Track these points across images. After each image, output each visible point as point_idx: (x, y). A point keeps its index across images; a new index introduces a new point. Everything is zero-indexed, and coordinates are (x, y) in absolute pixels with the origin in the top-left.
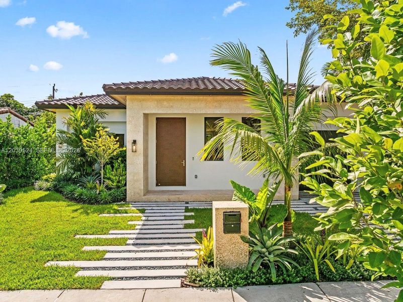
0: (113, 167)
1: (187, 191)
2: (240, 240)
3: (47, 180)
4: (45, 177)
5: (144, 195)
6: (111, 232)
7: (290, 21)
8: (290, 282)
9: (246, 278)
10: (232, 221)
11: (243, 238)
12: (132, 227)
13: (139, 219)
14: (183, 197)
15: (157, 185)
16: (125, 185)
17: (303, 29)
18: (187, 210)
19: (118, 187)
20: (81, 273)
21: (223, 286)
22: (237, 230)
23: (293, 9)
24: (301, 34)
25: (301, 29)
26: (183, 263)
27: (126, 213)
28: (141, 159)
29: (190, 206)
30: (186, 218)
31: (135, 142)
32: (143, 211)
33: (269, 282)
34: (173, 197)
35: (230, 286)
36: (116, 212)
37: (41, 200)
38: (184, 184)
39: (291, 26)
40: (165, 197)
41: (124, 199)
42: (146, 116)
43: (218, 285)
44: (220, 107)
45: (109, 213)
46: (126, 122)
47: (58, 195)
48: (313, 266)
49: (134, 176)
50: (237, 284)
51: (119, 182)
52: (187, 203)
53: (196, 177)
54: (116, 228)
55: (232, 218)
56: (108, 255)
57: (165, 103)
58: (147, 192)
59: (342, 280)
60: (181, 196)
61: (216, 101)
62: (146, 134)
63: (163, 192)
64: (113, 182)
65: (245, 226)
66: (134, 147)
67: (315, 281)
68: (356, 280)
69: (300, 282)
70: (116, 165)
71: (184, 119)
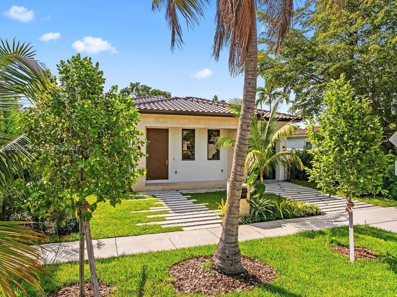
2: (247, 202)
5: (145, 187)
6: (151, 208)
8: (271, 220)
9: (252, 220)
12: (162, 205)
13: (158, 201)
14: (173, 187)
15: (147, 179)
18: (183, 194)
20: (162, 226)
22: (245, 197)
27: (144, 198)
29: (182, 192)
32: (154, 196)
33: (262, 221)
35: (246, 224)
38: (167, 178)
48: (280, 212)
50: (248, 222)
53: (176, 172)
59: (293, 218)
60: (171, 186)
65: (248, 195)
67: (281, 219)
68: (299, 217)
69: (276, 220)
71: (167, 130)
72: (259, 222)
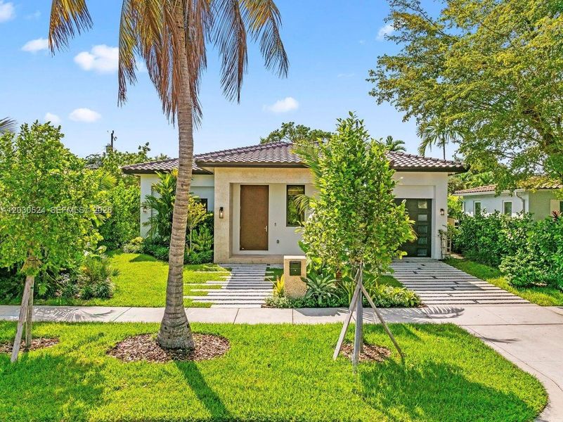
0: (198, 231)
1: (269, 255)
2: (300, 281)
3: (134, 244)
4: (133, 241)
5: (230, 258)
6: (207, 282)
7: (371, 91)
8: (331, 307)
9: (303, 303)
10: (295, 268)
11: (302, 279)
12: (225, 280)
13: (228, 275)
14: (264, 260)
15: (241, 249)
16: (212, 247)
17: (386, 97)
18: (268, 269)
19: (205, 250)
20: (194, 301)
21: (288, 307)
22: (299, 274)
23: (373, 80)
24: (385, 101)
25: (383, 98)
26: (263, 298)
27: (216, 270)
28: (227, 225)
29: (271, 267)
30: (267, 275)
31: (222, 209)
32: (230, 270)
33: (317, 306)
34: (255, 260)
35: (292, 307)
36: (207, 270)
37: (135, 260)
38: (267, 249)
39: (374, 95)
40: (249, 260)
41: (212, 261)
42: (232, 185)
43: (284, 306)
44: (300, 178)
45: (201, 270)
46: (214, 187)
47: (148, 257)
49: (220, 240)
50: (297, 307)
51: (205, 246)
52: (268, 265)
53: (278, 242)
54: (211, 280)
55: (295, 266)
56: (209, 294)
57: (250, 174)
58: (232, 255)
60: (263, 259)
61: (296, 172)
62: (231, 201)
63: (247, 256)
64: (200, 245)
65: (304, 272)
66: (221, 214)
69: (338, 307)
70: (201, 230)
71: (267, 187)
72: (312, 307)
